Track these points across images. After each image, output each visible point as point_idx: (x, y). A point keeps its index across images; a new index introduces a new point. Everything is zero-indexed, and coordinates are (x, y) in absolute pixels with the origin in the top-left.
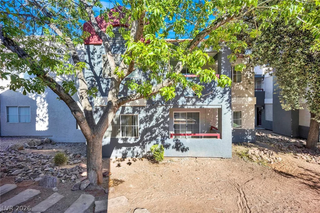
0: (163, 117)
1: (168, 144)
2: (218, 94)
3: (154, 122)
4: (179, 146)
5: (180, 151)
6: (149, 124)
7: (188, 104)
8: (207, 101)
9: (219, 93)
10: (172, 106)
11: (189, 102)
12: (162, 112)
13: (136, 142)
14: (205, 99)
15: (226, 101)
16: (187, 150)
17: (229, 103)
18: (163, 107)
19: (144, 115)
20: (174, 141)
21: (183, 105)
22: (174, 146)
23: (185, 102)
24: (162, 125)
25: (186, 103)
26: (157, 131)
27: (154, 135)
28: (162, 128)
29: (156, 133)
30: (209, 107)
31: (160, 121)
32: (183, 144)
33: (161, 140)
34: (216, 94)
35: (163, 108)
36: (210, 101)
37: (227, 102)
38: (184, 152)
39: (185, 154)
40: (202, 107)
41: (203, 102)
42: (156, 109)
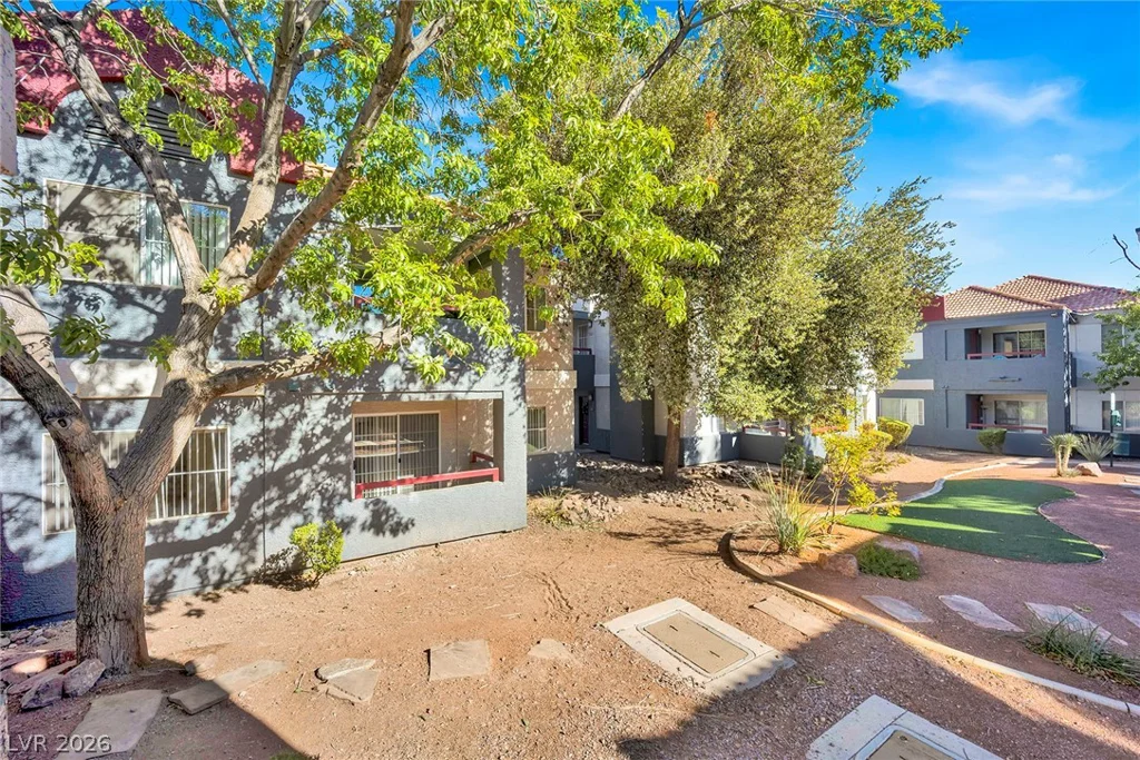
0: (327, 431)
1: (346, 520)
2: (493, 363)
3: (293, 452)
4: (384, 518)
5: (388, 533)
6: (275, 460)
7: (412, 387)
8: (464, 379)
9: (495, 360)
10: (361, 396)
11: (415, 382)
12: (326, 416)
13: (216, 530)
14: (461, 375)
15: (513, 380)
16: (410, 526)
17: (520, 386)
18: (327, 399)
19: (255, 428)
20: (367, 506)
21: (396, 393)
22: (368, 523)
23: (401, 383)
24: (324, 459)
25: (404, 386)
26: (307, 480)
27: (292, 497)
28: (322, 468)
29: (303, 488)
30: (471, 396)
31: (317, 447)
32: (396, 512)
33: (322, 510)
34: (490, 361)
35: (330, 403)
36: (475, 381)
37: (515, 384)
38: (401, 534)
39: (403, 540)
40: (454, 398)
41: (455, 383)
42: (302, 407)
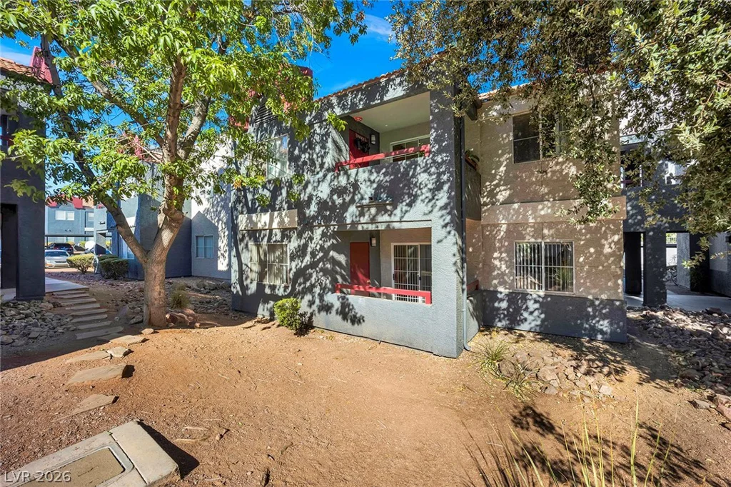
0: (322, 248)
1: (329, 305)
2: (422, 194)
3: (308, 259)
4: (347, 310)
5: (349, 321)
6: (302, 262)
7: (363, 220)
8: (398, 212)
9: (424, 191)
10: (336, 227)
11: (364, 216)
12: (321, 239)
13: (286, 294)
14: (395, 208)
15: (441, 208)
16: (362, 321)
17: (449, 213)
18: (322, 229)
19: (296, 245)
20: (338, 299)
21: (353, 223)
22: (339, 310)
23: (356, 217)
24: (321, 265)
25: (358, 219)
26: (314, 276)
27: (308, 284)
28: (321, 270)
29: (313, 280)
30: (405, 226)
31: (318, 257)
32: (353, 308)
33: (319, 294)
34: (419, 192)
35: (323, 231)
36: (407, 211)
37: (444, 212)
38: (356, 325)
39: (356, 329)
40: (391, 227)
41: (390, 215)
42: (312, 233)
